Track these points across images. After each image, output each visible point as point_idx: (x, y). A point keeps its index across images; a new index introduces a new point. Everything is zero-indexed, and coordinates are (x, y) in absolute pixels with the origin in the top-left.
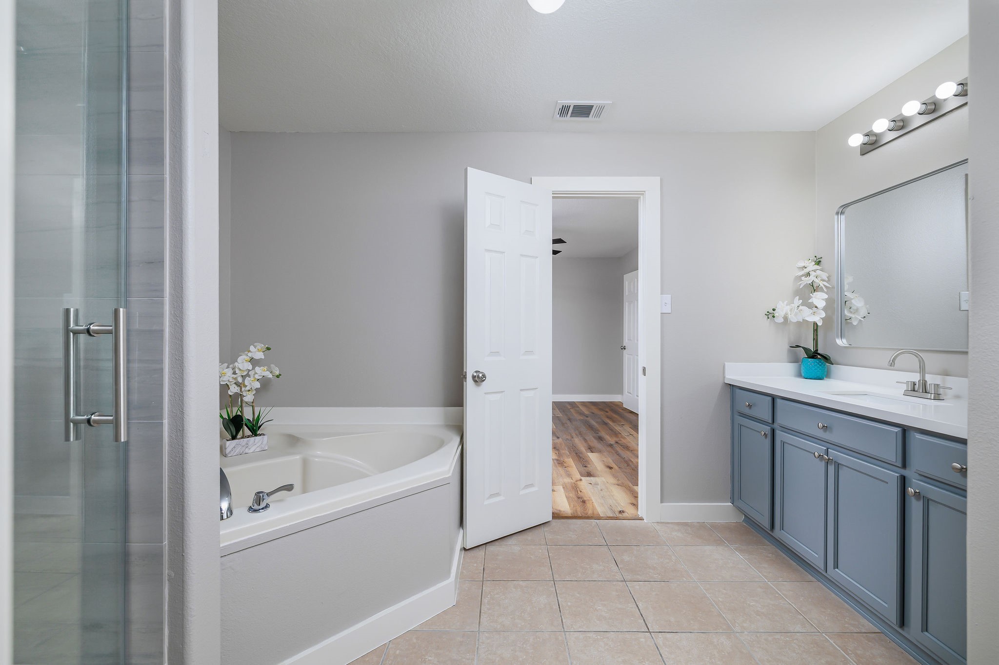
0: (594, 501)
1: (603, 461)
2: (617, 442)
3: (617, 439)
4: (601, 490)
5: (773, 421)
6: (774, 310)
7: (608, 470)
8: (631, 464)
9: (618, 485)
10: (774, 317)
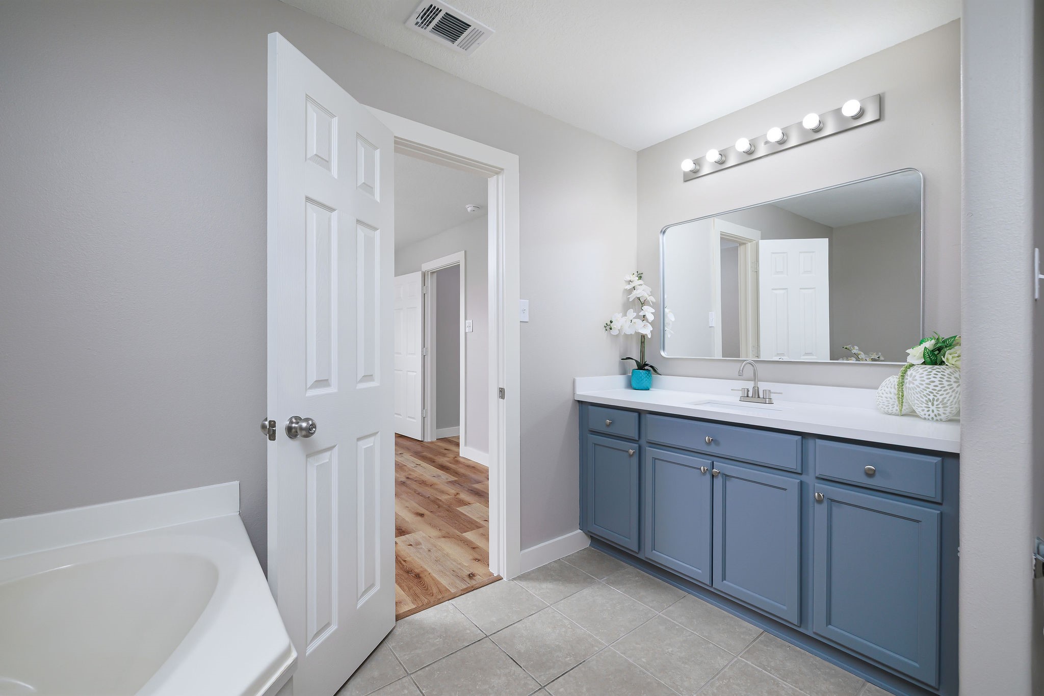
0: (430, 570)
1: (407, 507)
2: (408, 478)
3: (406, 474)
4: (429, 551)
5: (639, 437)
6: (611, 322)
7: (419, 518)
8: (440, 503)
9: (444, 537)
10: (611, 329)
